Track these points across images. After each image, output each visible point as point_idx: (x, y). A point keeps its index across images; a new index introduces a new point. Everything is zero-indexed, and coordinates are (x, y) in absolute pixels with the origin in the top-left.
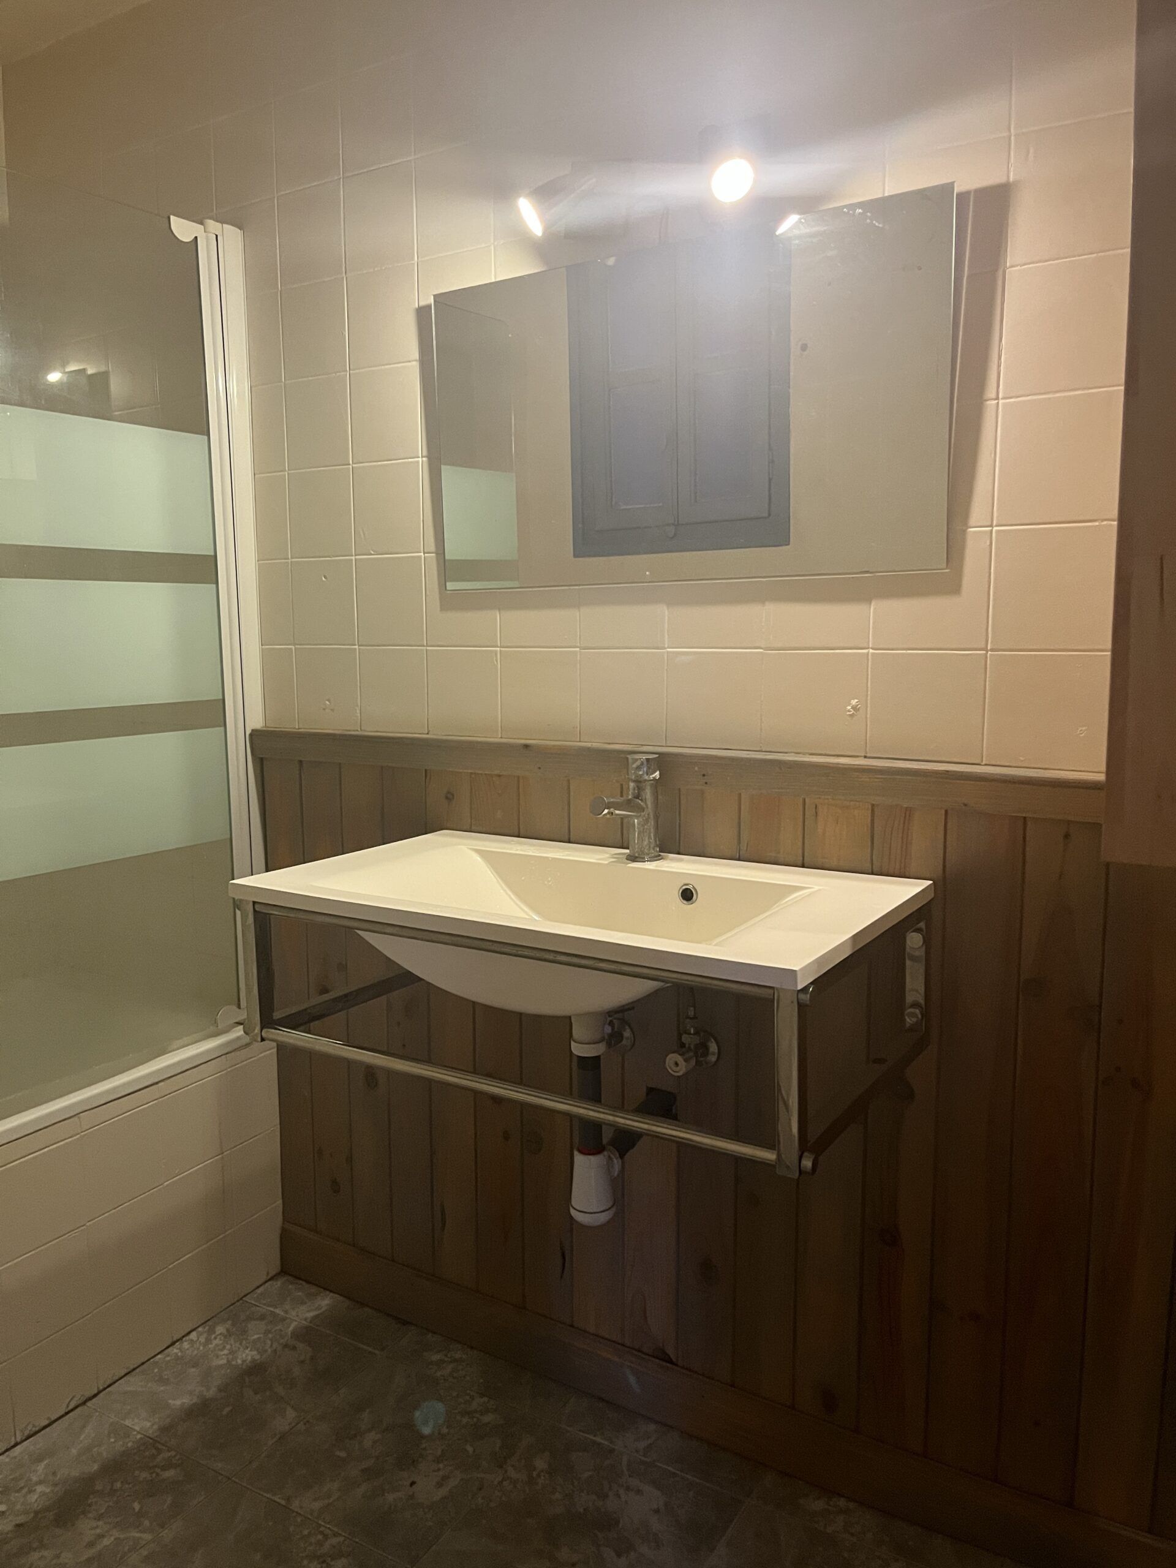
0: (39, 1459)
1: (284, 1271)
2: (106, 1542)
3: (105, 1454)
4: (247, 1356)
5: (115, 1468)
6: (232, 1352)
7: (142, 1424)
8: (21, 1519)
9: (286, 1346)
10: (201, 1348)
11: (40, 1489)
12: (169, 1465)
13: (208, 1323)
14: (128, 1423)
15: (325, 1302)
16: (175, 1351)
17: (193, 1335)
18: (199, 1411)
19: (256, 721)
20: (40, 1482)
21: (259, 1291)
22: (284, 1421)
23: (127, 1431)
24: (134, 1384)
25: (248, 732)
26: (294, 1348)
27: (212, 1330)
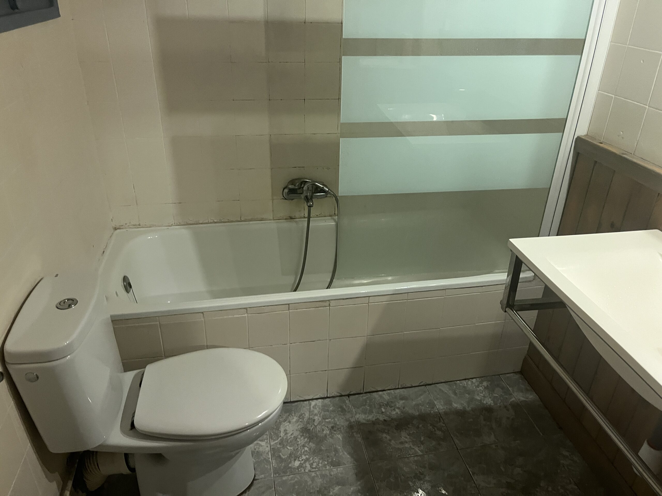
0: (402, 399)
1: (521, 372)
2: (407, 445)
3: (423, 410)
4: (489, 401)
5: (423, 418)
6: (484, 396)
7: (440, 406)
8: (386, 418)
9: (506, 407)
10: (474, 387)
11: (397, 410)
12: (440, 429)
13: (482, 378)
14: (435, 402)
15: (531, 397)
16: (465, 383)
17: (474, 380)
18: (461, 414)
19: (582, 131)
20: (398, 408)
21: (508, 375)
22: (489, 439)
23: (433, 406)
24: (444, 388)
25: (575, 137)
26: (508, 410)
27: (481, 382)
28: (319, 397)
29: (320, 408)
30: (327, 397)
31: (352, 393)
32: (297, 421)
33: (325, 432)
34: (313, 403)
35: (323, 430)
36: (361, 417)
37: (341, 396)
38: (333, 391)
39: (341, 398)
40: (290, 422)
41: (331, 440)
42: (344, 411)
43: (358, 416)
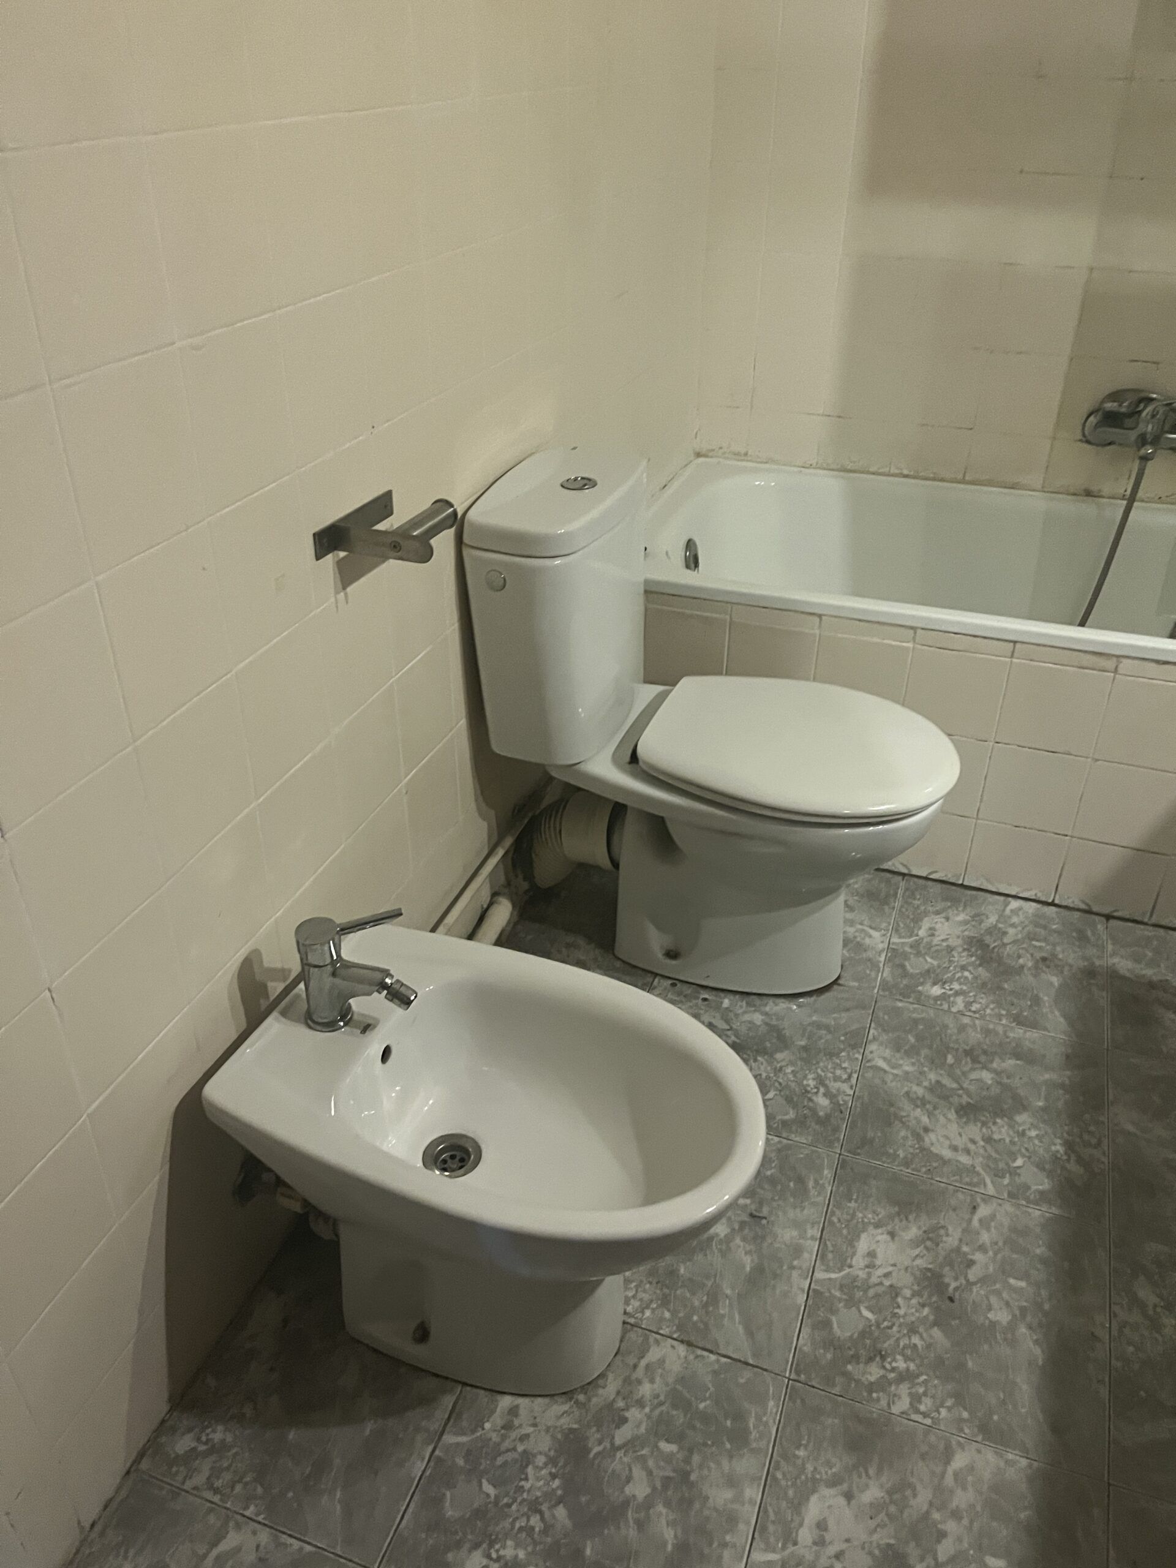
28: (1033, 897)
29: (1026, 918)
30: (1053, 904)
31: (1115, 914)
32: (966, 922)
33: (1021, 961)
34: (1014, 904)
35: (1019, 957)
36: (1124, 965)
37: (1089, 912)
38: (1072, 899)
39: (1088, 916)
40: (947, 919)
41: (1031, 979)
42: (1082, 938)
43: (1116, 960)
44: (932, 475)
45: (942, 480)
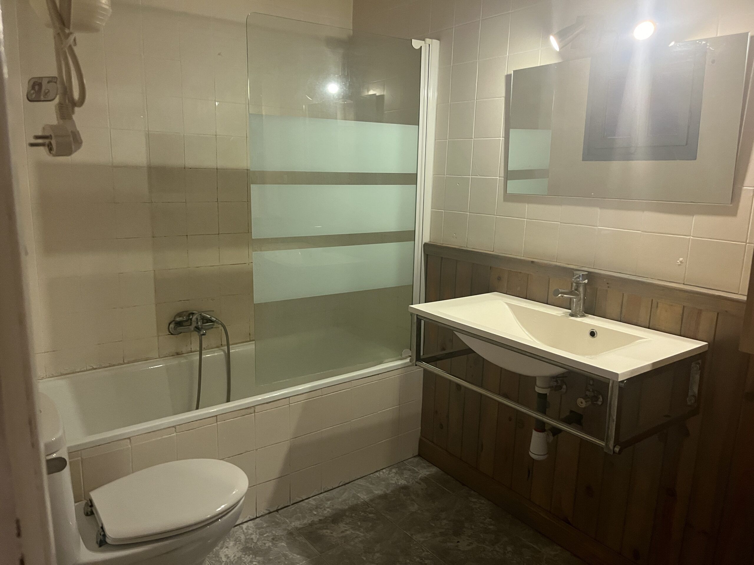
0: (328, 500)
1: (419, 455)
2: (348, 532)
3: (350, 503)
4: (402, 482)
5: (353, 509)
6: (397, 480)
7: (364, 497)
8: (321, 518)
9: (417, 482)
10: (387, 476)
11: (328, 510)
12: (371, 513)
13: (390, 467)
14: (359, 495)
15: (434, 470)
16: (378, 474)
17: (384, 471)
18: (384, 497)
19: (427, 239)
20: (328, 508)
21: (410, 460)
22: (414, 508)
23: (359, 498)
24: (362, 482)
25: (423, 243)
26: (420, 484)
27: (390, 470)
28: (249, 519)
29: (253, 528)
30: (257, 518)
31: (279, 508)
32: (235, 544)
33: (267, 545)
34: (244, 526)
35: (265, 544)
36: (297, 524)
37: (270, 513)
38: (262, 510)
39: (270, 514)
40: (227, 547)
41: (276, 549)
42: (277, 524)
43: (293, 524)
44: (108, 365)
45: (114, 365)
